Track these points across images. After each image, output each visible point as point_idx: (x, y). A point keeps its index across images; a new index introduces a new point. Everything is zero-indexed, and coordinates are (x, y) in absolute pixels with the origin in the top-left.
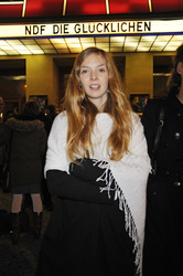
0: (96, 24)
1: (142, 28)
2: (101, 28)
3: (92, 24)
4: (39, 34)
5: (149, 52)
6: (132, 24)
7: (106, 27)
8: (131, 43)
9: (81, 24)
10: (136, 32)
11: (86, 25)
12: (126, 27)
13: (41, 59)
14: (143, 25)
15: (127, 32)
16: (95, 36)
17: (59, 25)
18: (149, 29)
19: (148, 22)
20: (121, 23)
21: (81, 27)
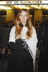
0: (26, 1)
1: (39, 2)
2: (28, 2)
4: (10, 4)
6: (36, 1)
8: (36, 7)
9: (22, 1)
11: (24, 1)
13: (11, 11)
15: (35, 3)
16: (26, 5)
17: (16, 1)
18: (41, 3)
19: (41, 1)
20: (33, 1)
21: (22, 2)
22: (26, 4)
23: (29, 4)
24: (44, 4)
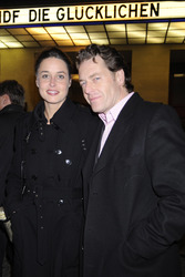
0: (85, 7)
1: (148, 12)
2: (92, 13)
3: (80, 8)
4: (11, 23)
5: (164, 44)
6: (133, 8)
7: (98, 11)
9: (65, 8)
10: (139, 17)
11: (72, 9)
12: (125, 11)
13: (19, 54)
14: (148, 8)
15: (127, 18)
16: (84, 24)
17: (37, 9)
18: (157, 14)
19: (155, 4)
20: (118, 5)
21: (65, 12)
22: (85, 19)
23: (99, 19)
24: (170, 21)
